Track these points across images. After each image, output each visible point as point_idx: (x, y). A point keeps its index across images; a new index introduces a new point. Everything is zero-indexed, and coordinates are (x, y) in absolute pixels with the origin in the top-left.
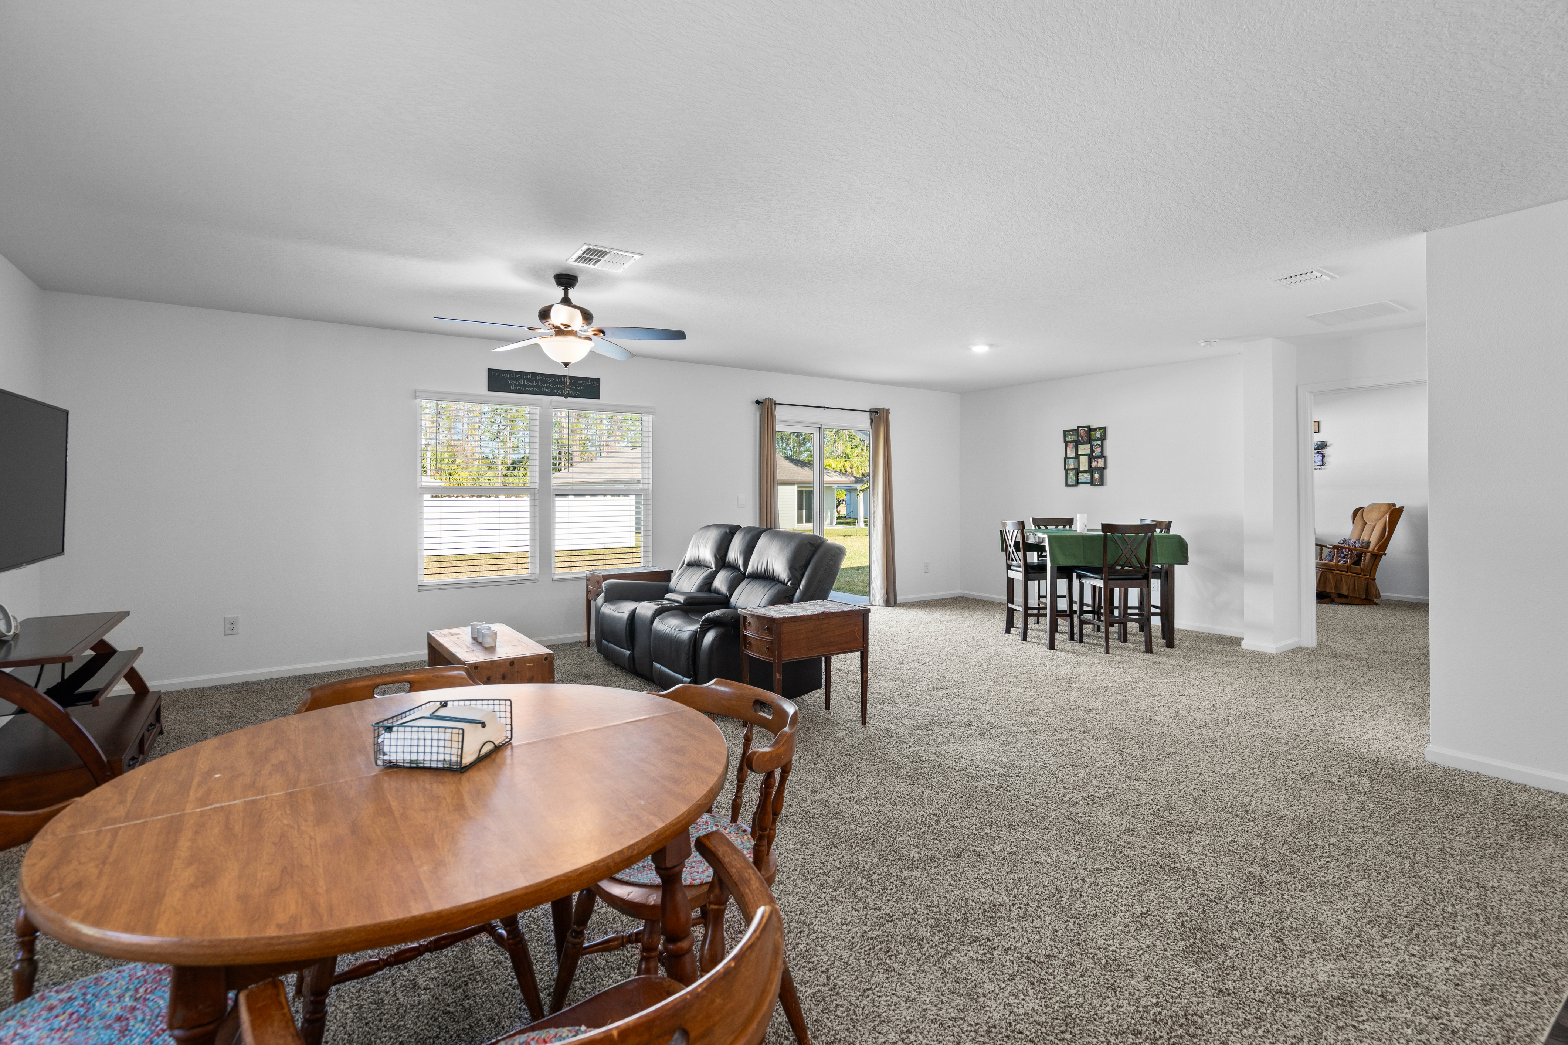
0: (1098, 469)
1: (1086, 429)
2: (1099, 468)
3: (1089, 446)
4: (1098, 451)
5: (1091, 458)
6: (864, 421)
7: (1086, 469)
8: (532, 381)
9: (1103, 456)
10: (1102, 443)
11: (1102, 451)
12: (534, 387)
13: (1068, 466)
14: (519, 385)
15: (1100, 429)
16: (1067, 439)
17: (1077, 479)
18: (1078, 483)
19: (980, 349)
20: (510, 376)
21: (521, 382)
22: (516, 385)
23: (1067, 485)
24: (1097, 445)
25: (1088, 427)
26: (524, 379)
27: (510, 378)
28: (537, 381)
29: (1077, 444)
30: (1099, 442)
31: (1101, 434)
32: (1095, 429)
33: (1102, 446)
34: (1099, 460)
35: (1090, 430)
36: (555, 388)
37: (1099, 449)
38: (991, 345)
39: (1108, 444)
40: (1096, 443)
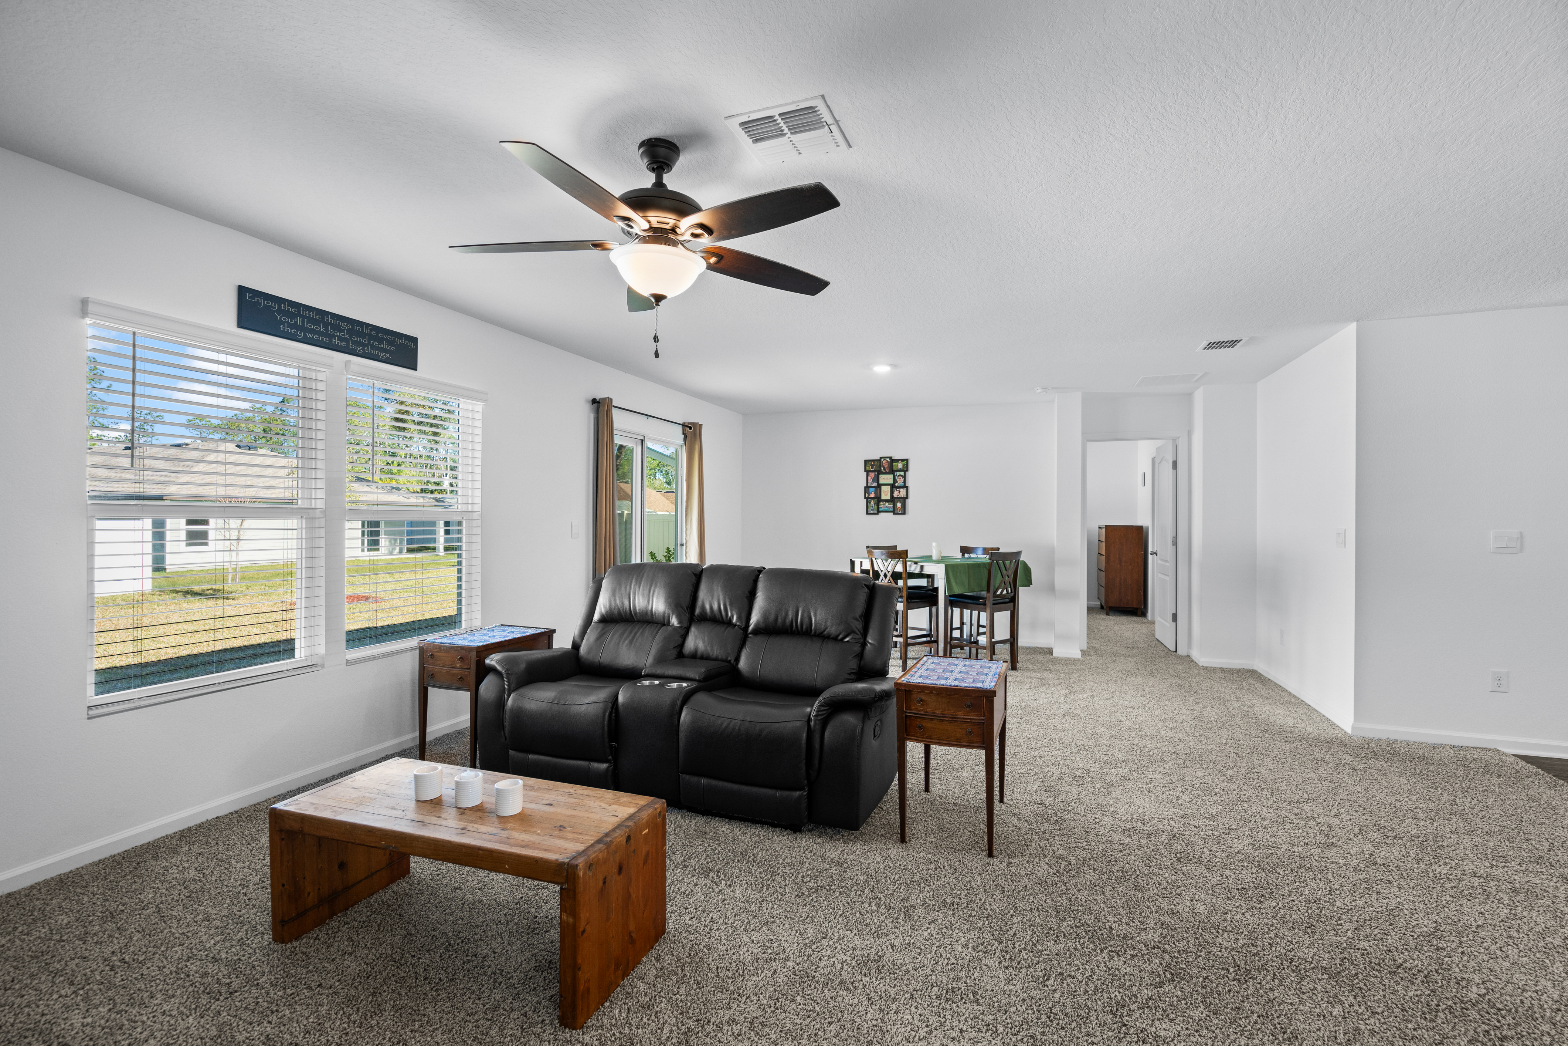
0: (899, 499)
1: (888, 459)
2: (901, 498)
3: (891, 476)
4: (900, 482)
5: (893, 487)
6: (677, 435)
7: (888, 498)
8: (316, 322)
9: (905, 487)
10: (905, 474)
11: (904, 482)
12: (319, 333)
13: (869, 495)
14: (294, 326)
15: (903, 460)
16: (868, 468)
17: (878, 508)
18: (878, 512)
19: (882, 369)
20: (280, 307)
21: (299, 321)
22: (291, 326)
23: (868, 513)
24: (900, 475)
25: (890, 458)
26: (304, 317)
27: (280, 311)
28: (326, 325)
29: (879, 472)
30: (902, 473)
31: (903, 465)
32: (897, 461)
33: (904, 477)
34: (902, 490)
35: (892, 461)
36: (354, 342)
37: (902, 480)
38: (894, 366)
39: (910, 475)
40: (898, 473)
